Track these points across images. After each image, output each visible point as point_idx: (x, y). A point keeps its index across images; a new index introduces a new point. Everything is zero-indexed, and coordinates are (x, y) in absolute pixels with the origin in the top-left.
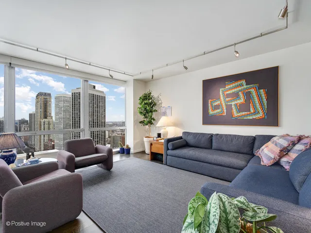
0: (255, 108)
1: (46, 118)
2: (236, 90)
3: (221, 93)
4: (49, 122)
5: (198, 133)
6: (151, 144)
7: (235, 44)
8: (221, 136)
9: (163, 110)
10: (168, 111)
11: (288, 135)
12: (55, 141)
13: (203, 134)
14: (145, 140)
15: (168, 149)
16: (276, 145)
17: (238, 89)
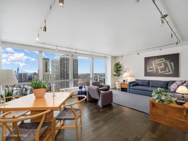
0: (169, 69)
1: (47, 72)
2: (160, 62)
3: (153, 63)
4: (48, 74)
5: (143, 80)
6: (121, 85)
7: (160, 47)
8: (154, 81)
9: (125, 70)
10: (127, 70)
11: (182, 81)
12: (51, 84)
13: (145, 81)
14: (116, 83)
15: (130, 86)
16: (176, 84)
17: (161, 62)
